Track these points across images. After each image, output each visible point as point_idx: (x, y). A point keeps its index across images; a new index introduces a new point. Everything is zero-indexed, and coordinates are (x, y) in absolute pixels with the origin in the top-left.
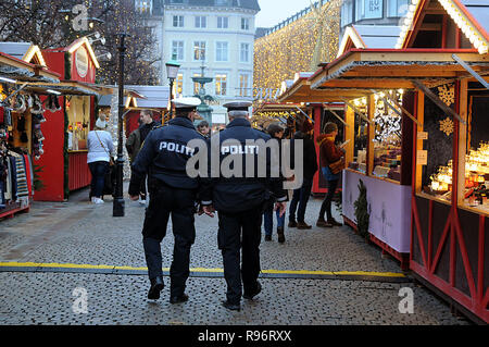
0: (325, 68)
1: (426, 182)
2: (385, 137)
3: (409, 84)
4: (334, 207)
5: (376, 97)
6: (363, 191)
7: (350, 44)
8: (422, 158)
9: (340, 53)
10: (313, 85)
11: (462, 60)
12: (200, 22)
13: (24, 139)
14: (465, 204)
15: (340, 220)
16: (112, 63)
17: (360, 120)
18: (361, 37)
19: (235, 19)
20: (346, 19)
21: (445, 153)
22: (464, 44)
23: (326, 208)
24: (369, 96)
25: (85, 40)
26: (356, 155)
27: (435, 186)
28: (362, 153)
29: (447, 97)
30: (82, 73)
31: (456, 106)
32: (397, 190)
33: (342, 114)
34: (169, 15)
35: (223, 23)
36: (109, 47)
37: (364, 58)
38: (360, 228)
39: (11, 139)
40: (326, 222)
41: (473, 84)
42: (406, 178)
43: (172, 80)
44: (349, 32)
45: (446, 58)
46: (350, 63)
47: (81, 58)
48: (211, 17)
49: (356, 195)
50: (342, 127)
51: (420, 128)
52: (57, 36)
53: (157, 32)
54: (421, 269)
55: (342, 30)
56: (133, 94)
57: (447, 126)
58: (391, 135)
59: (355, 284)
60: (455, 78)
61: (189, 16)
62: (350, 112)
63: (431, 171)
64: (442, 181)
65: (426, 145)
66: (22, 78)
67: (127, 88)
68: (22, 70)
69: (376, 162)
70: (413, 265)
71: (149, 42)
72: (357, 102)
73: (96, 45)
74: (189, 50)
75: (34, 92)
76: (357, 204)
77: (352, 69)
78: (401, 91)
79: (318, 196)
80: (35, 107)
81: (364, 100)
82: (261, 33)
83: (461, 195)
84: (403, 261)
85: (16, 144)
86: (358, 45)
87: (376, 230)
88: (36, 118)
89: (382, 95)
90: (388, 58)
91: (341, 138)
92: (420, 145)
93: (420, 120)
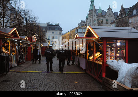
1: (89, 58)
4: (74, 62)
6: (79, 60)
8: (88, 54)
11: (94, 39)
12: (53, 33)
13: (25, 51)
14: (95, 62)
15: (75, 64)
16: (39, 39)
18: (78, 35)
19: (58, 32)
20: (76, 32)
21: (92, 54)
22: (94, 37)
23: (73, 62)
25: (34, 35)
27: (90, 59)
28: (79, 53)
29: (92, 45)
30: (34, 41)
31: (93, 46)
32: (84, 59)
34: (48, 32)
35: (57, 33)
36: (38, 37)
38: (78, 66)
39: (22, 51)
40: (73, 64)
41: (96, 43)
43: (48, 42)
44: (76, 34)
45: (92, 39)
47: (34, 38)
48: (55, 32)
49: (78, 60)
51: (88, 50)
52: (30, 35)
53: (46, 34)
54: (88, 72)
56: (42, 44)
57: (92, 49)
59: (78, 74)
60: (93, 42)
61: (51, 32)
63: (89, 56)
64: (91, 58)
65: (89, 52)
66: (24, 42)
67: (41, 43)
68: (24, 40)
69: (81, 55)
70: (87, 71)
71: (45, 36)
74: (51, 37)
75: (26, 44)
76: (78, 62)
79: (71, 60)
80: (26, 46)
82: (63, 34)
83: (94, 60)
84: (85, 71)
85: (23, 52)
86: (78, 37)
87: (81, 66)
88: (27, 48)
93: (88, 48)
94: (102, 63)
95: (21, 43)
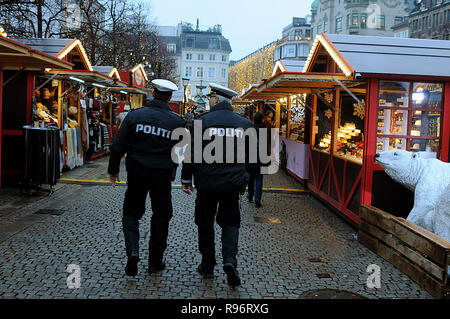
0: (265, 82)
1: (317, 142)
2: (296, 118)
3: (309, 91)
5: (292, 98)
6: (284, 147)
7: (279, 70)
8: (315, 130)
9: (274, 74)
10: (259, 91)
11: (337, 79)
12: (201, 57)
13: (108, 117)
14: (337, 154)
17: (283, 109)
18: (284, 66)
19: (218, 56)
20: (277, 57)
21: (327, 127)
22: (338, 71)
24: (288, 97)
25: (140, 65)
26: (281, 127)
27: (321, 144)
28: (284, 127)
29: (329, 98)
30: (139, 83)
31: (333, 103)
32: (302, 146)
33: (274, 106)
34: (184, 53)
35: (212, 58)
36: (153, 69)
37: (286, 76)
39: (101, 116)
41: (343, 92)
42: (307, 140)
43: (185, 87)
44: (278, 64)
45: (329, 78)
46: (279, 79)
47: (138, 75)
48: (206, 54)
50: (274, 113)
51: (315, 114)
52: (126, 63)
53: (178, 62)
54: (313, 188)
55: (274, 63)
57: (328, 114)
58: (300, 117)
59: (279, 195)
60: (333, 88)
61: (195, 54)
62: (278, 105)
63: (319, 137)
64: (325, 142)
65: (317, 123)
66: (107, 85)
68: (107, 80)
69: (292, 131)
70: (310, 186)
71: (174, 67)
72: (281, 100)
73: (146, 68)
74: (195, 71)
75: (113, 92)
77: (279, 83)
78: (305, 95)
80: (114, 100)
81: (286, 99)
82: (232, 63)
83: (335, 150)
84: (304, 183)
85: (104, 119)
86: (283, 70)
87: (290, 167)
88: (114, 106)
89: (295, 96)
90: (299, 77)
91: (273, 119)
92: (314, 123)
93: (314, 110)
94: (360, 161)
95: (96, 90)
